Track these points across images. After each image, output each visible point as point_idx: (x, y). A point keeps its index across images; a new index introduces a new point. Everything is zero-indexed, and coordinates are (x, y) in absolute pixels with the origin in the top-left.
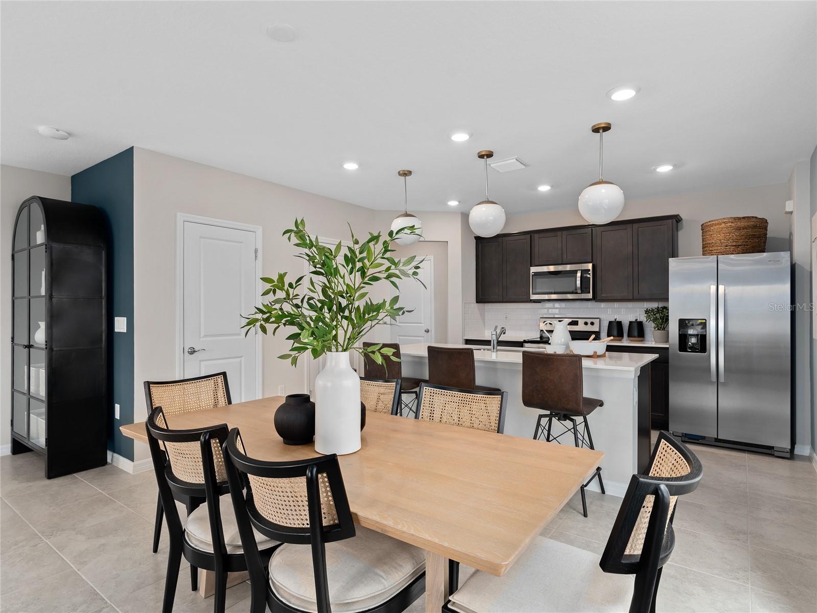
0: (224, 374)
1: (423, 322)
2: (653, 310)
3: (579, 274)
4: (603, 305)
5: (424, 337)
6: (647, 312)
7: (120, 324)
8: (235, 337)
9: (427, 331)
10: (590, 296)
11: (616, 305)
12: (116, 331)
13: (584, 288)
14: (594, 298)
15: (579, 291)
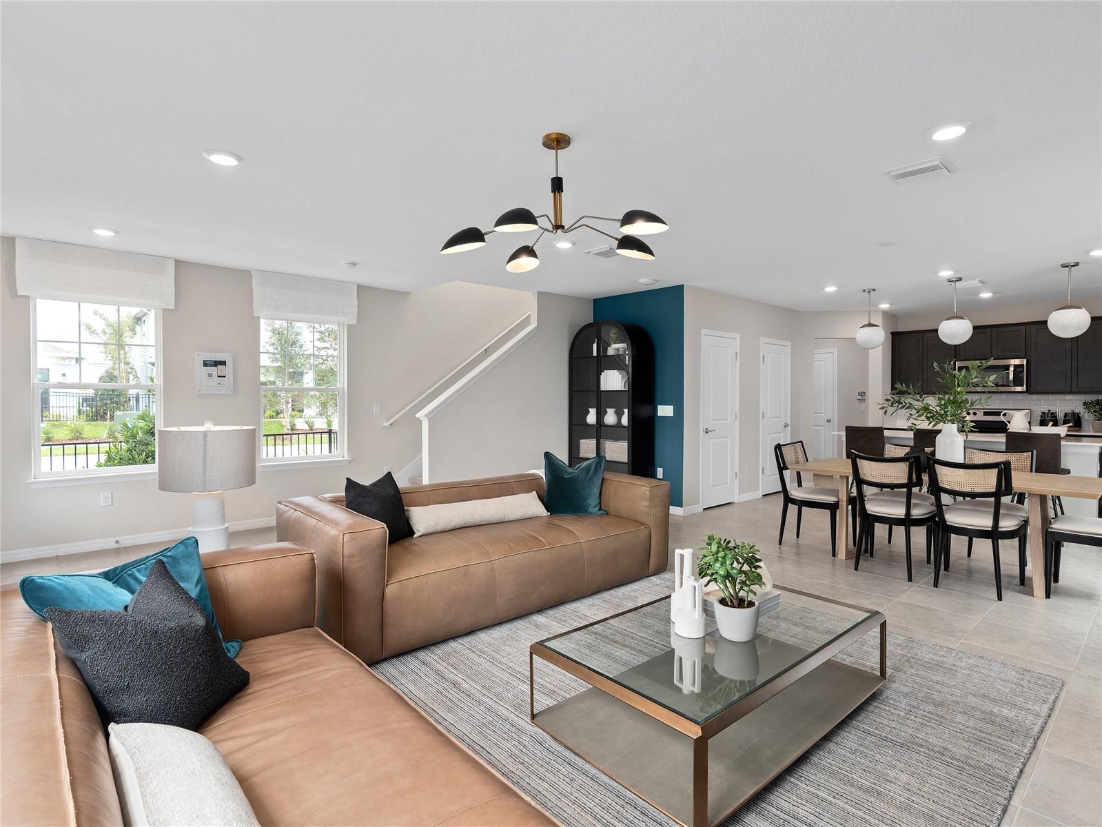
0: (801, 442)
1: (823, 412)
2: (1092, 402)
3: (1012, 369)
4: (1035, 397)
5: (824, 426)
6: (1085, 404)
7: (665, 411)
8: (723, 422)
9: (829, 421)
10: (1024, 388)
11: (1051, 397)
12: (659, 415)
13: (1017, 381)
14: (1028, 391)
15: (1012, 384)
